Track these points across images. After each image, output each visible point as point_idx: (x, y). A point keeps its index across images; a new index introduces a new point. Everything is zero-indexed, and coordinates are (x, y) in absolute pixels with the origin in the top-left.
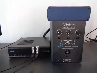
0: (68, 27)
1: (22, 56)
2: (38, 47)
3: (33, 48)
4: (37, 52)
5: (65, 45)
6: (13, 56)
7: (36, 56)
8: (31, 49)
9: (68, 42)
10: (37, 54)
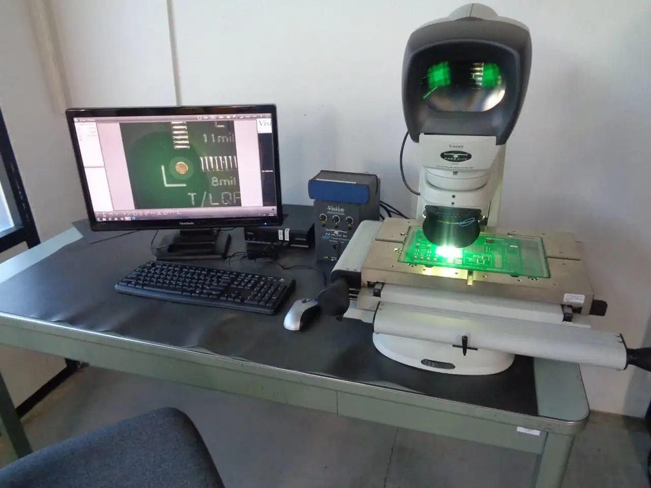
0: (335, 211)
1: (265, 241)
2: (288, 230)
3: (280, 232)
4: (287, 239)
5: (333, 236)
6: (251, 240)
7: (285, 244)
8: (278, 233)
9: (336, 232)
10: (287, 241)
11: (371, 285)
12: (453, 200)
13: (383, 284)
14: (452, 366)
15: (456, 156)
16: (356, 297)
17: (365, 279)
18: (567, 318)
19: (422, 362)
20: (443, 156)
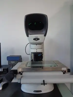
10: (2, 71)
11: (20, 73)
12: (37, 51)
13: (23, 72)
14: (41, 91)
15: (36, 39)
16: (16, 77)
17: (18, 71)
18: (64, 73)
19: (34, 92)
20: (34, 39)
